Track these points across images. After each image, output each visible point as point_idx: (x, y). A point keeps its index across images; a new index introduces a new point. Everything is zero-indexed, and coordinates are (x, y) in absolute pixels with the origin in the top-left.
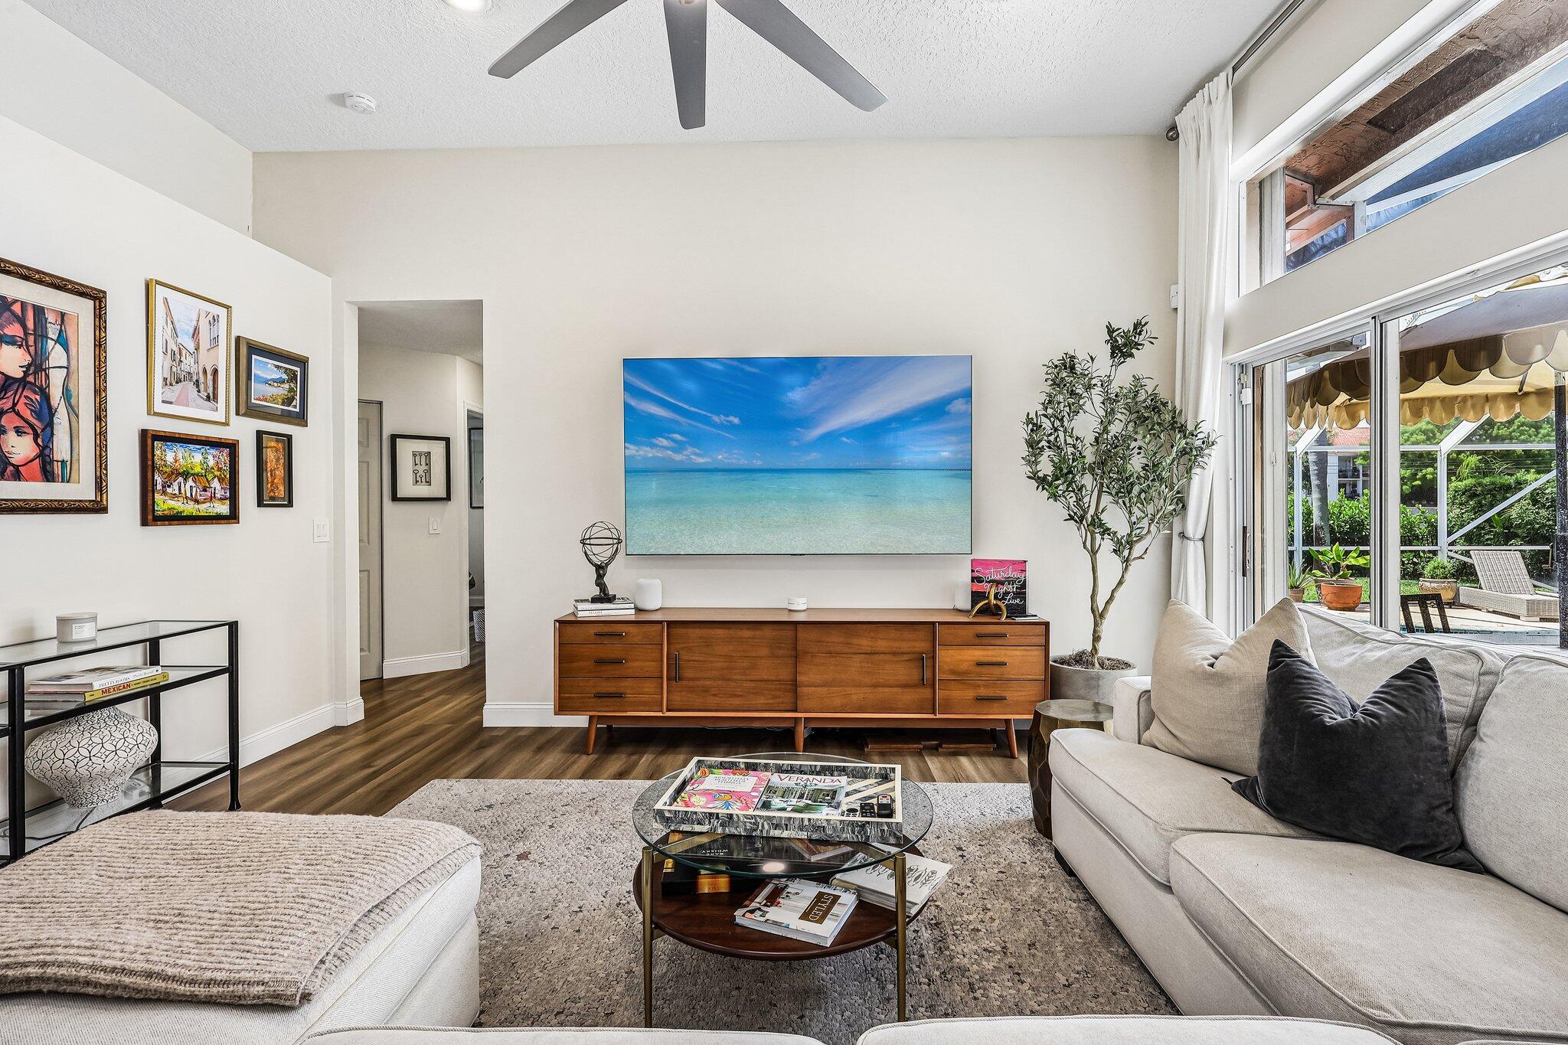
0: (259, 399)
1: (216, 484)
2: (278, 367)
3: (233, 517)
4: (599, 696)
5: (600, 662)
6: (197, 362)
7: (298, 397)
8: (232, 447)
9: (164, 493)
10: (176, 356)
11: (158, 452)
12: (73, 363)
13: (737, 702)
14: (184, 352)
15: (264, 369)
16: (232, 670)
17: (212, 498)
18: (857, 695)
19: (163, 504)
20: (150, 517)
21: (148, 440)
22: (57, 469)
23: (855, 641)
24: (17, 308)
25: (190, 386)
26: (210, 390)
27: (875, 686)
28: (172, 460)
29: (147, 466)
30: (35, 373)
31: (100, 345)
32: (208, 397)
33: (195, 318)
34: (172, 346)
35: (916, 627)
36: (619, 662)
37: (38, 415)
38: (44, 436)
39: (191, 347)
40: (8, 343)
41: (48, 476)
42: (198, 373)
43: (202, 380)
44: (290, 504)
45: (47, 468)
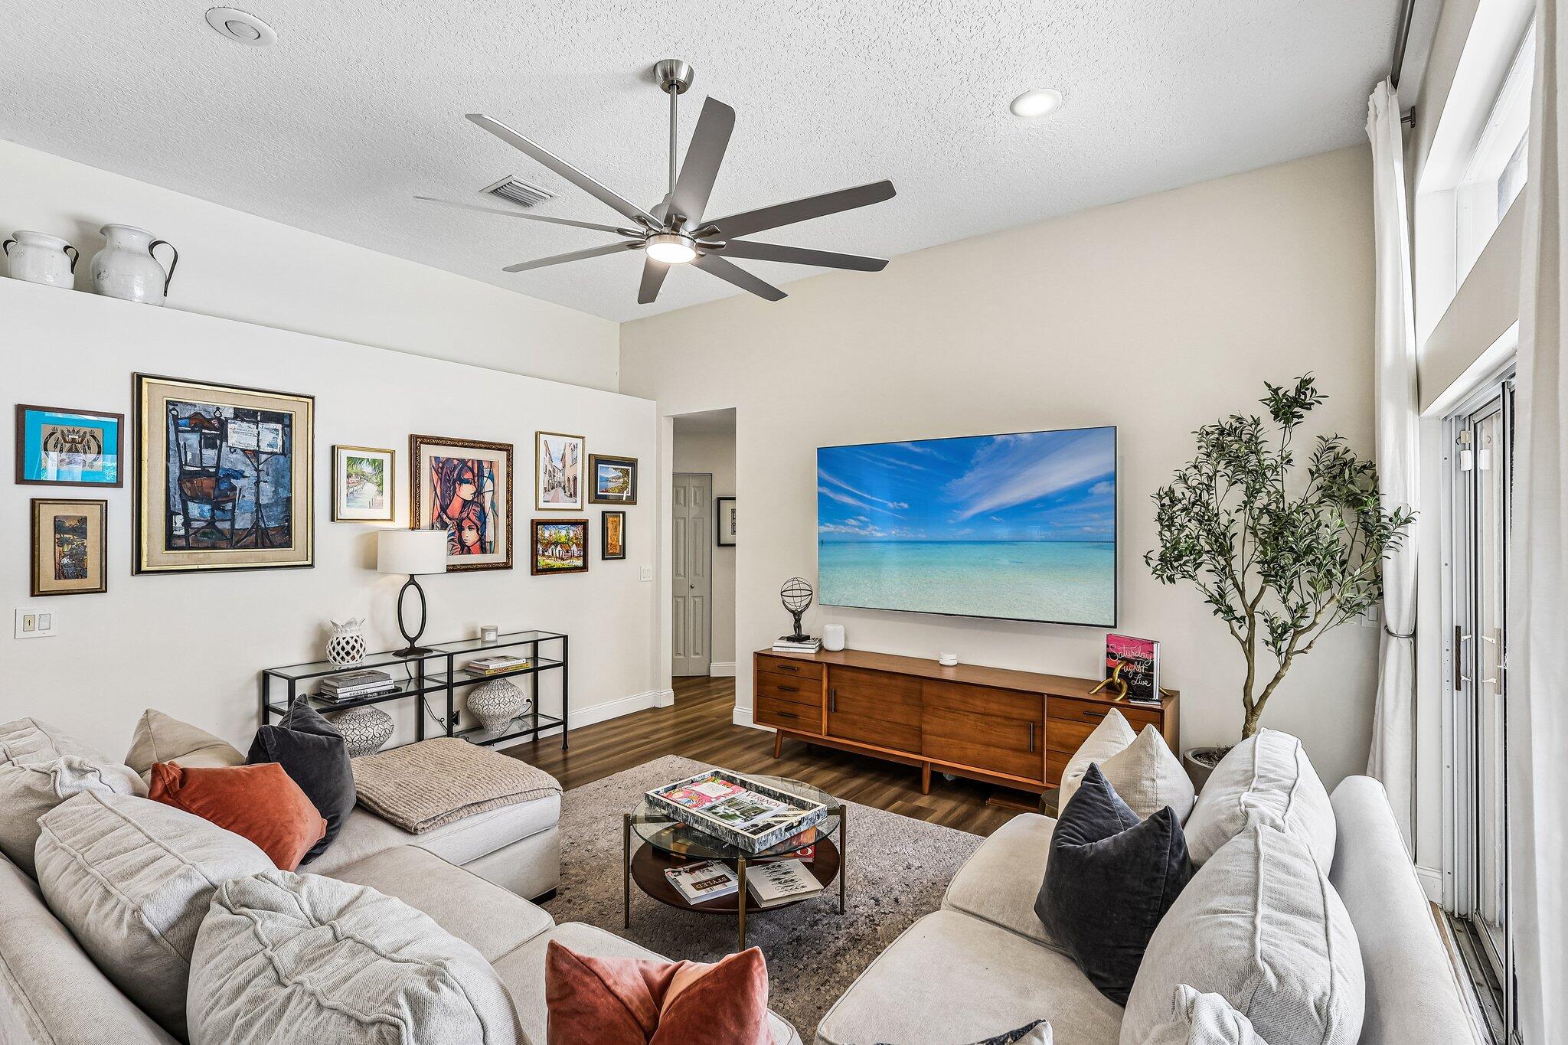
0: (603, 492)
1: (574, 548)
2: (615, 469)
3: (584, 568)
4: (782, 714)
5: (782, 688)
6: (564, 475)
7: (630, 487)
8: (584, 524)
9: (543, 555)
10: (552, 475)
11: (539, 532)
12: (496, 487)
13: (876, 737)
14: (556, 470)
15: (608, 472)
16: (564, 664)
17: (571, 557)
18: (972, 750)
19: (543, 562)
20: (536, 570)
21: (536, 524)
22: (488, 546)
23: (971, 701)
24: (470, 464)
25: (560, 490)
26: (572, 491)
27: (988, 745)
28: (548, 536)
29: (535, 540)
30: (478, 496)
31: (510, 476)
32: (571, 495)
33: (563, 449)
34: (550, 468)
35: (1028, 696)
36: (794, 690)
37: (479, 519)
38: (481, 530)
39: (561, 467)
40: (465, 483)
41: (483, 550)
42: (565, 481)
43: (567, 485)
44: (624, 557)
45: (483, 547)
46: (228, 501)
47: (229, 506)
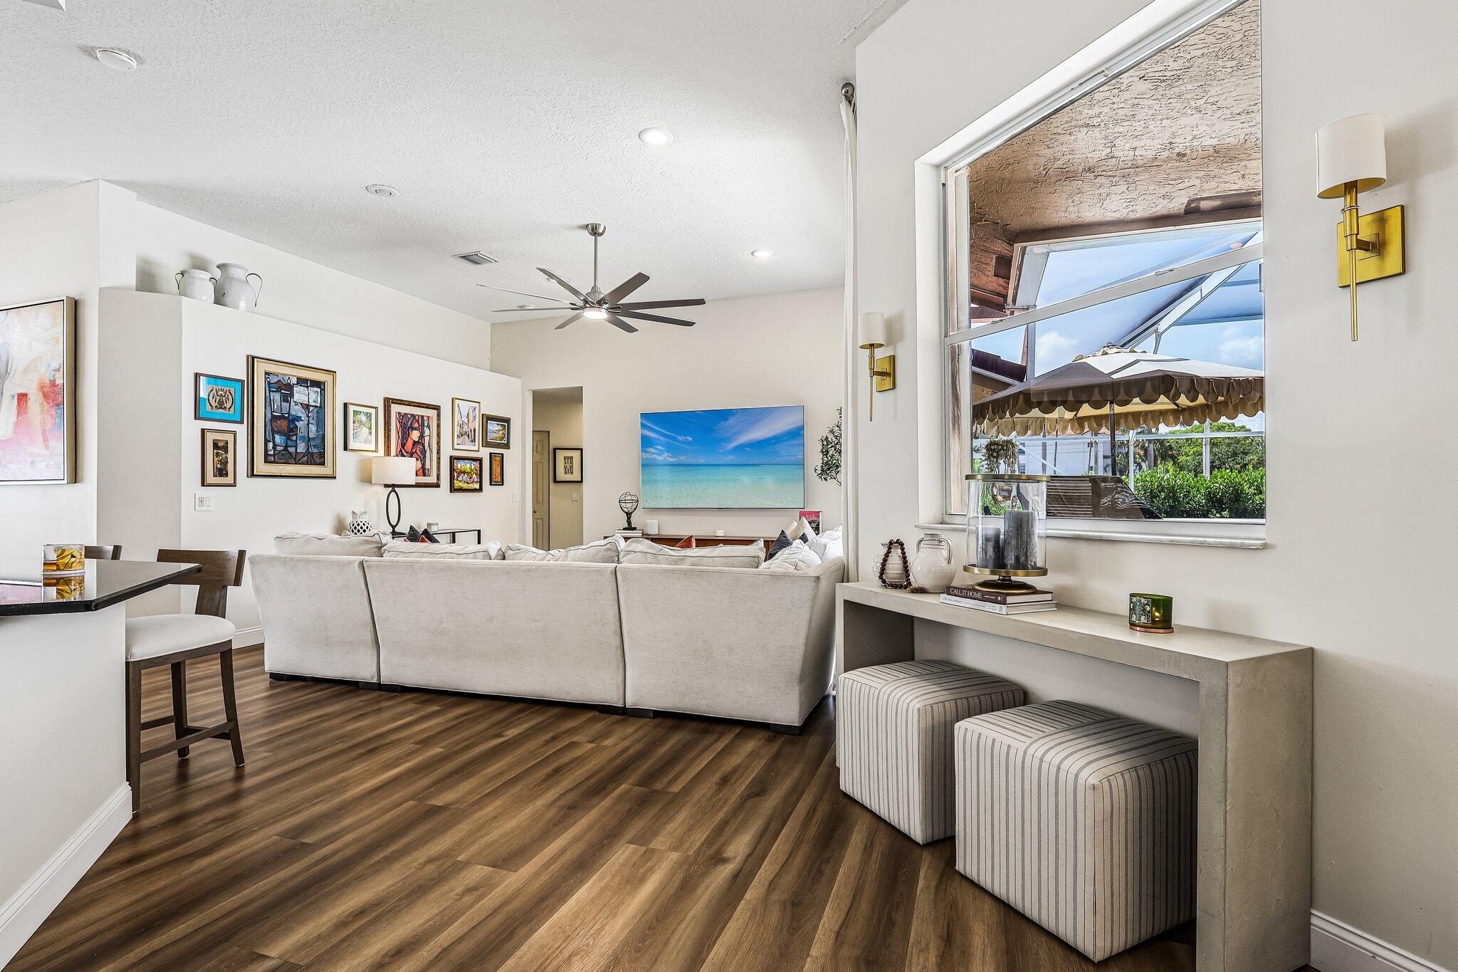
0: (490, 439)
1: (474, 476)
2: (498, 424)
3: (480, 490)
6: (468, 427)
7: (506, 437)
8: (480, 460)
9: (457, 480)
10: (461, 427)
11: (455, 464)
12: (431, 433)
14: (464, 423)
15: (493, 426)
17: (473, 482)
19: (457, 484)
20: (453, 489)
21: (452, 459)
22: (427, 471)
24: (417, 417)
25: (466, 437)
26: (473, 438)
28: (460, 467)
29: (452, 469)
30: (421, 438)
31: (438, 426)
32: (472, 441)
33: (468, 410)
34: (460, 422)
37: (422, 454)
38: (423, 461)
39: (467, 422)
40: (415, 430)
41: (424, 474)
42: (469, 431)
43: (470, 434)
44: (503, 485)
45: (424, 472)
46: (294, 435)
47: (294, 438)
